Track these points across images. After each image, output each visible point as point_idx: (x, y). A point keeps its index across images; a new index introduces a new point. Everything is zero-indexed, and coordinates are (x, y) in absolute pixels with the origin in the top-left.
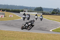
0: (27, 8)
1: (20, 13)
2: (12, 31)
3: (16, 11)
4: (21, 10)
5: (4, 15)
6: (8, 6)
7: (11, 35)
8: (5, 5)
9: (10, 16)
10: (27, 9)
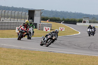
0: (88, 16)
1: (76, 24)
2: (63, 53)
3: (69, 21)
4: (78, 19)
5: (50, 28)
6: (57, 12)
7: (61, 59)
8: (52, 12)
9: (60, 30)
10: (88, 18)
